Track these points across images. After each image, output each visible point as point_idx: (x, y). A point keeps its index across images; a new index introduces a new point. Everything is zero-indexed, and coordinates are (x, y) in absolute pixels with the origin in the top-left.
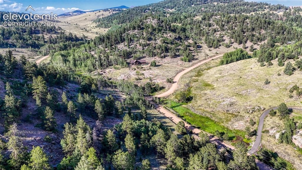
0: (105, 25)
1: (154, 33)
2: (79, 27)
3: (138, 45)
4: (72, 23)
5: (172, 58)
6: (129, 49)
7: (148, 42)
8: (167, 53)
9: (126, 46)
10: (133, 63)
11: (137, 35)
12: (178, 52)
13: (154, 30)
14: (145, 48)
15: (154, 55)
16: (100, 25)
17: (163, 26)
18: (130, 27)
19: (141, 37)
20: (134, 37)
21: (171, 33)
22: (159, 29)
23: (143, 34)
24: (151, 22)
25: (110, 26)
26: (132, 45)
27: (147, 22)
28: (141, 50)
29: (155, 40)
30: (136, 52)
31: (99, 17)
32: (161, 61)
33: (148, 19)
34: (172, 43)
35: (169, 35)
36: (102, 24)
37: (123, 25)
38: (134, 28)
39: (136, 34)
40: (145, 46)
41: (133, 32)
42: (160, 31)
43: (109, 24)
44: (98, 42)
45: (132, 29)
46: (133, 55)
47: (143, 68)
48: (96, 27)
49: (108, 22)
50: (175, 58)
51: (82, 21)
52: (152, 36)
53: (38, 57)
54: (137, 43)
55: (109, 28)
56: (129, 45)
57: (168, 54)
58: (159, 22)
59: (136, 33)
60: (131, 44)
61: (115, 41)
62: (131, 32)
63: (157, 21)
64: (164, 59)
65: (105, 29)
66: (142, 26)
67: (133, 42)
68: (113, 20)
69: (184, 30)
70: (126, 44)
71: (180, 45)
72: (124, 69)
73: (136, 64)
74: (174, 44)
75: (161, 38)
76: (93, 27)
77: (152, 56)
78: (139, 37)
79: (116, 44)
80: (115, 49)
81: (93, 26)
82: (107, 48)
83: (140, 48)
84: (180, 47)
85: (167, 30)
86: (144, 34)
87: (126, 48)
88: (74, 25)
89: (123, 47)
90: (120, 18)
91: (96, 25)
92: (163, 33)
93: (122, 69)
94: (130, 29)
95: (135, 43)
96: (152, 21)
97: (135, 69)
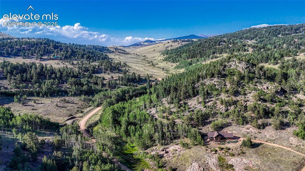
0: (172, 59)
1: (242, 83)
2: (147, 59)
3: (218, 102)
4: (141, 55)
5: (277, 129)
6: (205, 109)
7: (234, 99)
8: (266, 118)
9: (200, 103)
10: (212, 138)
11: (217, 87)
12: (286, 117)
13: (243, 78)
14: (229, 108)
15: (245, 121)
16: (168, 59)
17: (255, 72)
18: (206, 74)
19: (224, 90)
20: (212, 90)
21: (268, 83)
22: (249, 77)
23: (225, 85)
24: (237, 66)
25: (179, 61)
26: (210, 103)
27: (231, 66)
28: (223, 111)
29: (245, 94)
30: (216, 114)
31: (168, 49)
32: (259, 136)
33: (232, 62)
34: (273, 101)
35: (265, 87)
36: (169, 58)
37: (193, 60)
38: (213, 76)
39: (215, 85)
40: (230, 105)
41: (211, 81)
42: (251, 79)
43: (177, 58)
44: (163, 93)
45: (210, 77)
46: (211, 119)
47: (229, 149)
48: (164, 60)
49: (176, 56)
50: (283, 131)
51: (150, 53)
52: (239, 87)
53: (88, 109)
54: (217, 99)
55: (177, 62)
56: (205, 103)
57: (270, 121)
58: (249, 67)
59: (215, 83)
60: (207, 100)
61: (185, 93)
62: (208, 82)
63: (245, 65)
64: (264, 130)
65: (172, 63)
66: (223, 73)
67: (211, 98)
68: (182, 54)
69: (285, 76)
70: (201, 99)
71: (286, 103)
72: (198, 148)
73: (218, 139)
74: (276, 102)
75: (253, 91)
76: (160, 61)
77: (243, 124)
78: (220, 89)
79: (187, 98)
80: (185, 107)
81: (161, 59)
82: (173, 105)
83: (222, 108)
84: (286, 108)
85: (261, 79)
86: (227, 84)
87: (200, 107)
88: (142, 56)
89: (195, 105)
90: (190, 52)
91: (164, 58)
92: (256, 82)
93: (194, 149)
94: (206, 76)
95: (213, 99)
96: (237, 64)
97: (216, 151)
